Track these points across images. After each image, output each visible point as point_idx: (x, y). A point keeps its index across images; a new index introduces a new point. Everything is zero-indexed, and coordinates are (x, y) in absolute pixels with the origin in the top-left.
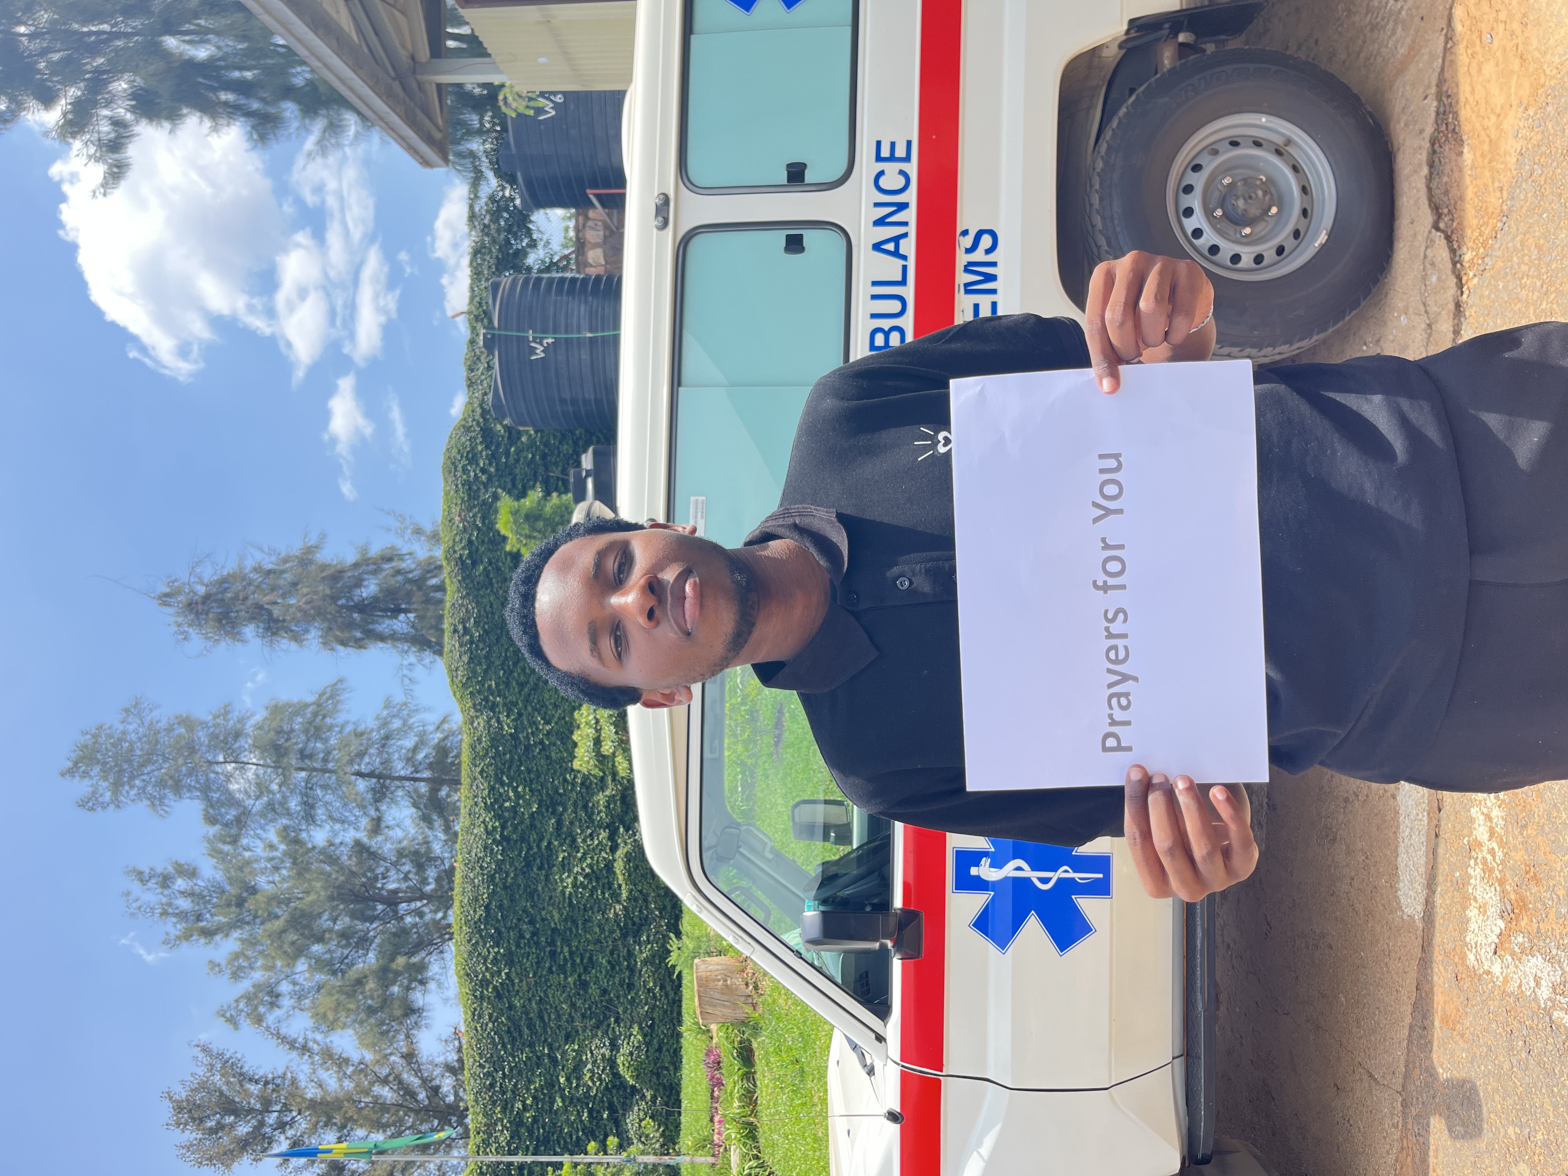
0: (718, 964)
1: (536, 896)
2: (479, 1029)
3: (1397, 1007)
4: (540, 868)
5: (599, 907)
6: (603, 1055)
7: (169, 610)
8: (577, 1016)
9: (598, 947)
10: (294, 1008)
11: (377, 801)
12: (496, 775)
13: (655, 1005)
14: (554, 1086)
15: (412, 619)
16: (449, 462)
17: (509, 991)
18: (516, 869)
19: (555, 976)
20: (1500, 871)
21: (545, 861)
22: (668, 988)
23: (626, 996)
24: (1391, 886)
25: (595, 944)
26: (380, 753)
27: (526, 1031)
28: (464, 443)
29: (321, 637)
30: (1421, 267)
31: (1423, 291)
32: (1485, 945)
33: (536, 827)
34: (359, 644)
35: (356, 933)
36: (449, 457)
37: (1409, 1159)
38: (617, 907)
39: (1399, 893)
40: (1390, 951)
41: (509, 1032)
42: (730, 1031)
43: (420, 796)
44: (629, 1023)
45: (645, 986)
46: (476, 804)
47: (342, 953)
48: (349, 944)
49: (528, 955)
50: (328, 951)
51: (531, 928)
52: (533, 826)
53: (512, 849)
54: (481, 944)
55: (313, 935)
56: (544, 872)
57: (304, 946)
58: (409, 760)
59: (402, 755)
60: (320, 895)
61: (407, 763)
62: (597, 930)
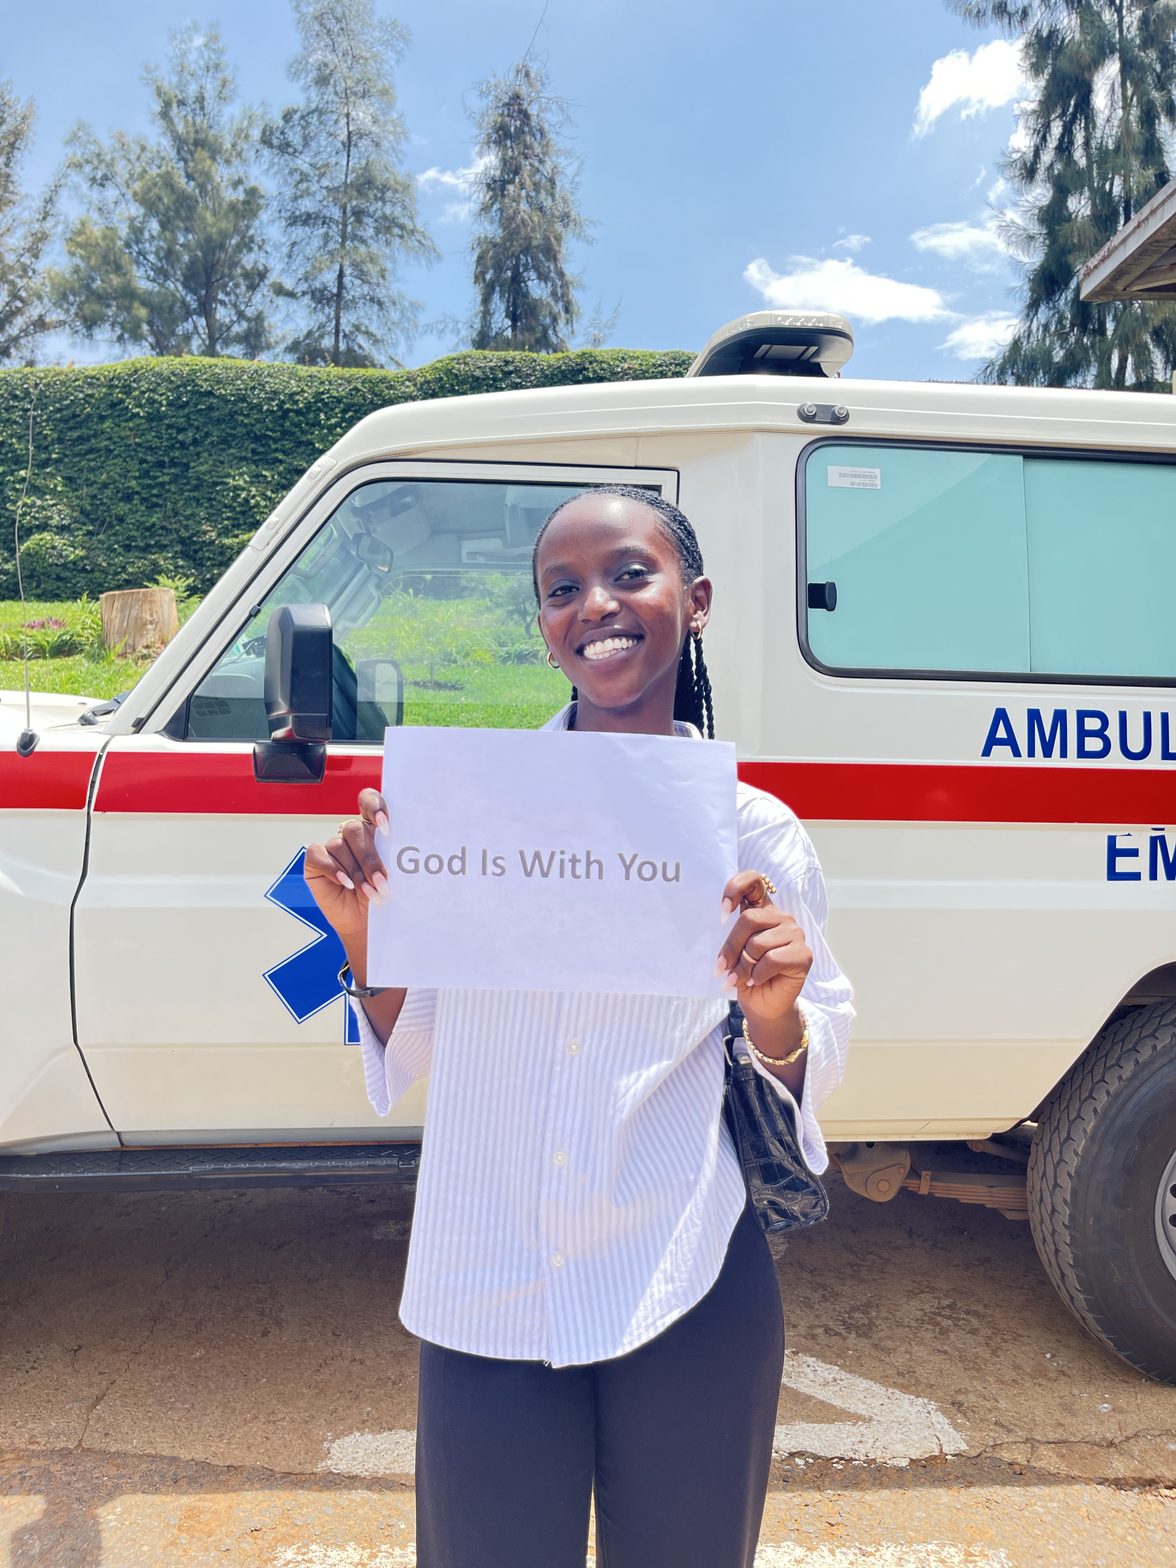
0: (169, 615)
1: (223, 446)
2: (77, 383)
3: (200, 1437)
4: (254, 451)
5: (213, 515)
6: (51, 518)
7: (512, 74)
8: (93, 490)
9: (170, 513)
10: (90, 203)
11: (313, 292)
12: (354, 405)
13: (107, 574)
14: (16, 464)
15: (505, 333)
17: (119, 416)
18: (253, 425)
19: (137, 467)
21: (262, 456)
23: (117, 542)
24: (364, 1422)
25: (173, 510)
26: (364, 297)
27: (75, 434)
29: (486, 237)
31: (1152, 1432)
33: (297, 447)
34: (479, 277)
35: (173, 267)
38: (213, 534)
39: (358, 1434)
40: (274, 1422)
41: (75, 416)
42: (93, 632)
43: (317, 340)
44: (87, 545)
46: (322, 383)
47: (149, 253)
48: (160, 260)
49: (160, 438)
50: (152, 237)
51: (188, 441)
52: (299, 444)
53: (274, 421)
54: (170, 386)
55: (169, 221)
56: (250, 455)
57: (157, 213)
58: (357, 328)
59: (362, 320)
60: (211, 226)
61: (354, 326)
62: (188, 512)
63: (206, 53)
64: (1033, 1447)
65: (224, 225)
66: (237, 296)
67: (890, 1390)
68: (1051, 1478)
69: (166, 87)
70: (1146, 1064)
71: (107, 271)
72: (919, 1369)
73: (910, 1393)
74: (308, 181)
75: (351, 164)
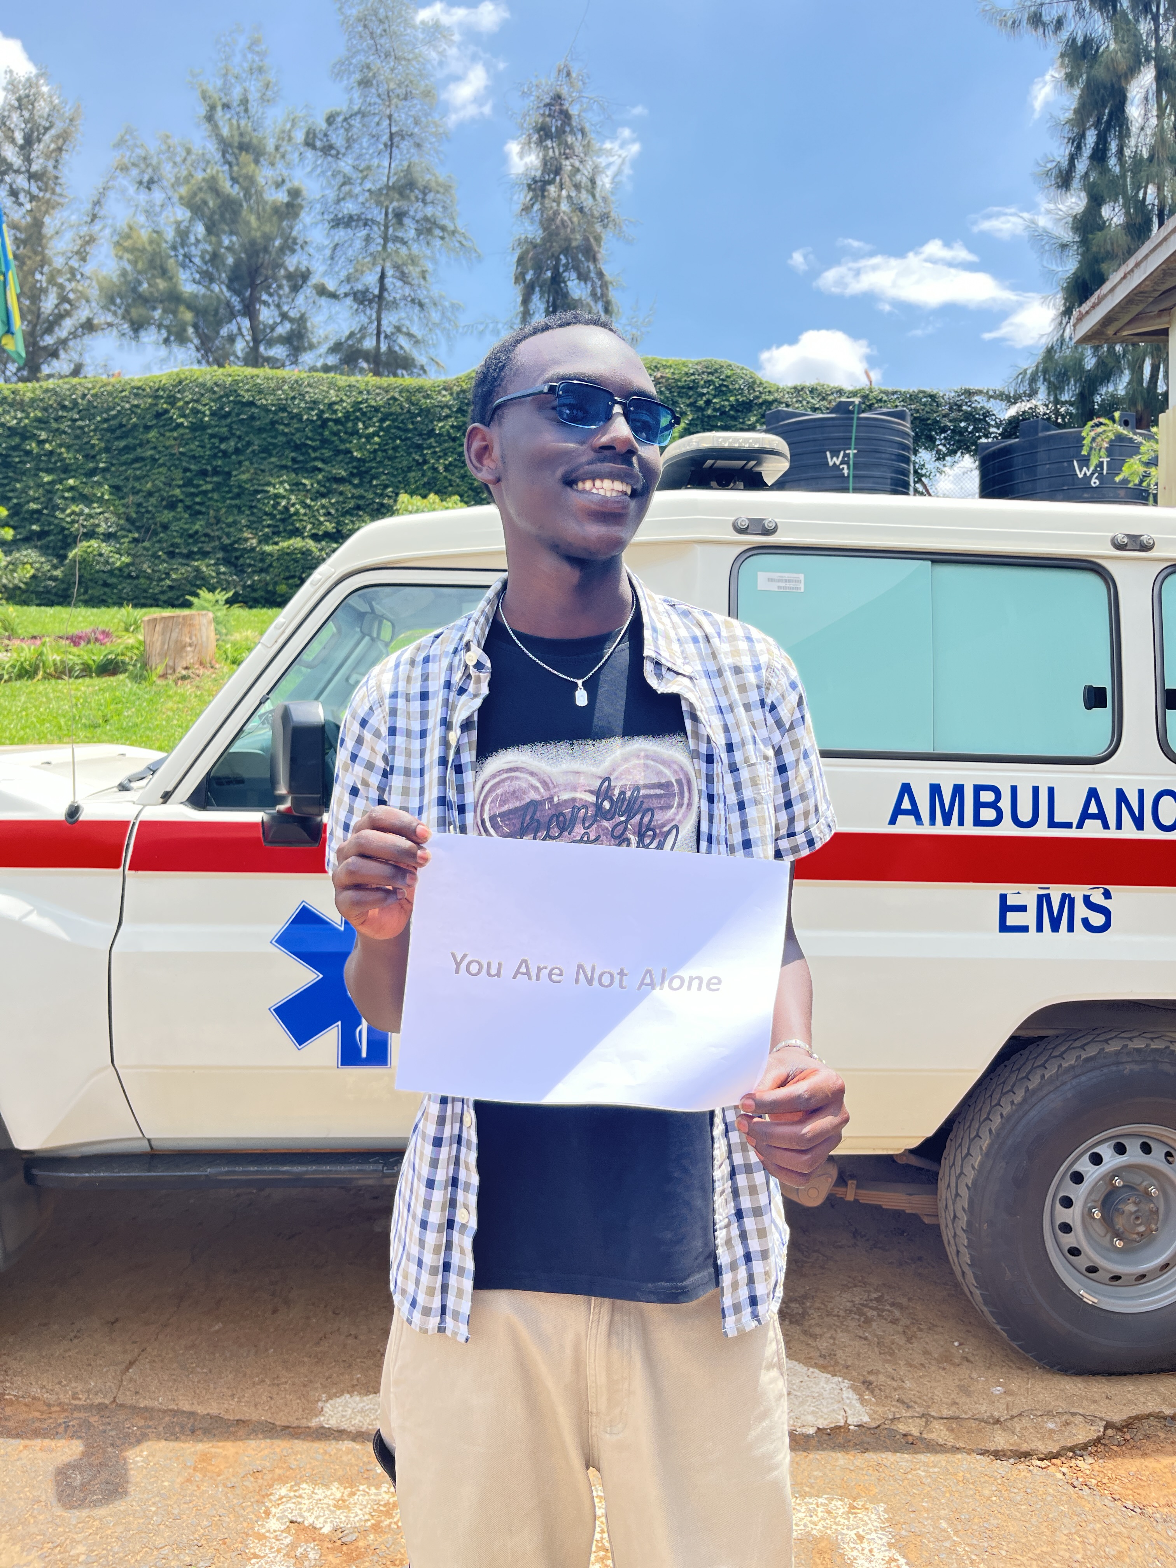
0: (208, 637)
1: (264, 455)
2: (124, 394)
3: (215, 1396)
4: (294, 460)
5: (254, 522)
6: (98, 525)
7: (554, 74)
8: (139, 499)
9: (212, 520)
10: (137, 206)
11: (355, 294)
12: (391, 414)
13: (152, 580)
14: (64, 473)
16: (717, 366)
17: (164, 426)
18: (293, 434)
19: (181, 475)
20: (389, 1526)
21: (301, 465)
22: (170, 594)
23: (161, 549)
24: (353, 1386)
25: (215, 517)
26: (405, 298)
27: (122, 444)
28: (737, 382)
29: (527, 238)
30: (1060, 1410)
31: (1035, 1412)
32: (300, 1509)
33: (337, 455)
34: (520, 277)
35: (218, 270)
36: (722, 367)
37: (37, 1414)
38: (254, 541)
39: (348, 1396)
40: (278, 1385)
41: (121, 426)
42: (136, 651)
43: (360, 340)
44: (133, 552)
45: (172, 569)
46: (360, 392)
47: (195, 256)
48: (206, 263)
49: (203, 447)
50: (198, 241)
51: (231, 450)
52: (338, 452)
53: (314, 430)
54: (214, 396)
55: (214, 225)
56: (290, 464)
57: (203, 215)
58: (398, 329)
59: (403, 322)
60: (256, 230)
61: (395, 327)
62: (230, 520)
63: (249, 56)
64: (926, 1422)
65: (267, 228)
66: (280, 297)
67: (811, 1370)
68: (938, 1448)
69: (210, 88)
70: (1034, 1091)
71: (153, 276)
72: (840, 1353)
73: (828, 1373)
74: (350, 184)
75: (393, 166)
